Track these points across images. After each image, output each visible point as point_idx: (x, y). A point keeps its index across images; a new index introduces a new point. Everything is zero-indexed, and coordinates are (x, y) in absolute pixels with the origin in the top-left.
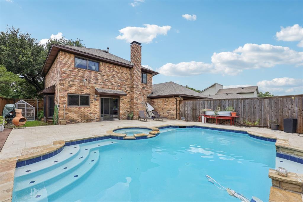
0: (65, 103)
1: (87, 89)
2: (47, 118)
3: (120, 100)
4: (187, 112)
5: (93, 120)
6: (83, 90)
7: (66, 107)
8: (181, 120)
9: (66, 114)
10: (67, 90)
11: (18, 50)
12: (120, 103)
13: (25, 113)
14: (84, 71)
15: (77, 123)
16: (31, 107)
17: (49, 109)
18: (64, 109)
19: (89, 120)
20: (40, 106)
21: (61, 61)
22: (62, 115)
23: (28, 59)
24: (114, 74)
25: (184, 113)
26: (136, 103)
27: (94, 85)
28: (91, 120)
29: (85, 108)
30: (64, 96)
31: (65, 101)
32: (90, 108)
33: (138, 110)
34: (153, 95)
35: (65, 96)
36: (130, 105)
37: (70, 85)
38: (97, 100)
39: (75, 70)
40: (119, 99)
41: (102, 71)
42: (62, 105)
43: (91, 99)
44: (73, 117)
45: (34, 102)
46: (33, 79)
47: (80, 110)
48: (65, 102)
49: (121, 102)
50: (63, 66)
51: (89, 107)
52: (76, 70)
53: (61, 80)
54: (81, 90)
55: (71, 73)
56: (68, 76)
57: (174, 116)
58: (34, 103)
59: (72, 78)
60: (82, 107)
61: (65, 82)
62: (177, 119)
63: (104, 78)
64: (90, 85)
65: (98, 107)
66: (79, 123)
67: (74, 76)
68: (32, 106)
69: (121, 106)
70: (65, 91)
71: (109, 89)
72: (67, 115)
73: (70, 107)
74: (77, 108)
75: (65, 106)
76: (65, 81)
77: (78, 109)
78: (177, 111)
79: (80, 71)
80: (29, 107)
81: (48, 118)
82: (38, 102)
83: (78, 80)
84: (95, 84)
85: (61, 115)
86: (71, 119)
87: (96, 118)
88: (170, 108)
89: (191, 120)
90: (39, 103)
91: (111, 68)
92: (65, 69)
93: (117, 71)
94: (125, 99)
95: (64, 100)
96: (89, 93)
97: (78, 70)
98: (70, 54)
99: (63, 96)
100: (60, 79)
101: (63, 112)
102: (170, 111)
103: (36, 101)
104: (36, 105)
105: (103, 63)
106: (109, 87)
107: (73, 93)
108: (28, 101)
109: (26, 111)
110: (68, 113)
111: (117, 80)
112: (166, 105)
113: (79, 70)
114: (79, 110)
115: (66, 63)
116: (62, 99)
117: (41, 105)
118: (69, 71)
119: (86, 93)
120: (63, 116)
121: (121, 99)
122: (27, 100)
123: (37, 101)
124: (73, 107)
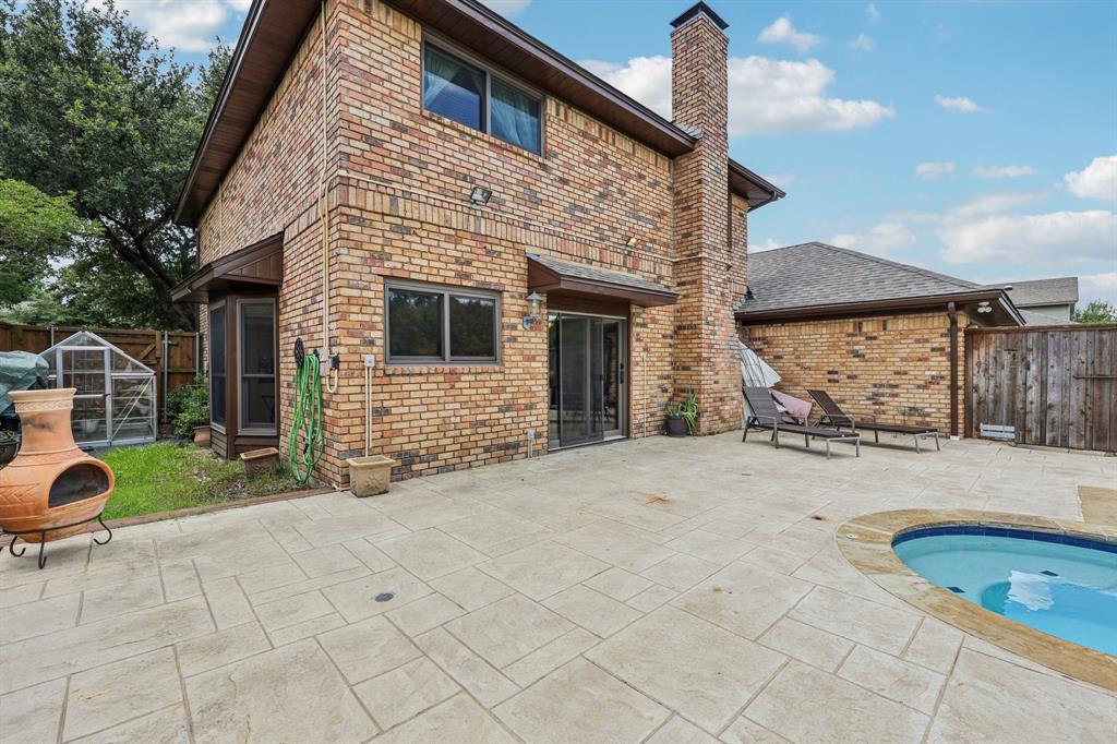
0: (371, 343)
1: (489, 253)
2: (232, 435)
3: (635, 330)
4: (1033, 395)
5: (516, 446)
6: (468, 263)
7: (375, 369)
8: (980, 438)
9: (381, 412)
10: (383, 257)
11: (65, 79)
12: (635, 344)
13: (103, 401)
14: (474, 137)
15: (440, 470)
16: (136, 368)
17: (243, 379)
18: (368, 380)
19: (499, 447)
20: (178, 364)
21: (347, 51)
22: (357, 421)
23: (114, 124)
24: (607, 183)
25: (1013, 402)
26: (711, 346)
27: (522, 235)
28: (507, 447)
29: (476, 373)
30: (365, 293)
31: (372, 327)
32: (500, 377)
33: (716, 382)
34: (759, 306)
35: (371, 294)
36: (671, 354)
37: (399, 221)
38: (532, 323)
39: (423, 129)
40: (628, 324)
41: (556, 156)
42: (356, 358)
43: (505, 320)
44: (417, 431)
45: (147, 345)
46: (139, 241)
47: (453, 387)
48: (374, 334)
49: (639, 340)
50: (358, 88)
51: (497, 368)
52: (431, 129)
53: (345, 182)
54: (457, 261)
55: (400, 143)
56: (387, 161)
57: (928, 415)
58: (149, 348)
59: (409, 175)
60: (466, 368)
61: (372, 201)
62: (954, 432)
63: (565, 196)
64: (502, 230)
65: (541, 366)
66: (447, 468)
67: (423, 166)
68: (136, 362)
69: (637, 364)
70: (372, 257)
71: (590, 261)
72: (386, 419)
73: (399, 369)
74: (436, 373)
75: (369, 360)
76: (370, 194)
77: (441, 378)
78: (953, 388)
79: (449, 139)
80: (124, 368)
81: (241, 432)
82: (166, 342)
83: (442, 190)
84: (527, 227)
85: (348, 422)
86: (406, 447)
87: (532, 432)
88: (897, 373)
89: (1072, 441)
90: (173, 349)
91: (596, 141)
92: (366, 107)
93: (618, 166)
94: (654, 321)
95: (367, 318)
96: (499, 284)
97: (440, 128)
98: (398, 15)
99: (356, 293)
100: (343, 173)
101: (358, 405)
102: (896, 386)
103: (158, 338)
104: (158, 359)
105: (562, 110)
106: (586, 251)
107: (413, 276)
108: (119, 340)
109: (108, 390)
110: (387, 411)
111: (620, 214)
112: (857, 355)
113: (447, 131)
114: (447, 386)
115: (374, 71)
116: (353, 317)
117: (182, 358)
118: (394, 126)
119: (482, 278)
120: (359, 429)
121: (638, 325)
122: (116, 335)
123: (163, 336)
124: (416, 369)
